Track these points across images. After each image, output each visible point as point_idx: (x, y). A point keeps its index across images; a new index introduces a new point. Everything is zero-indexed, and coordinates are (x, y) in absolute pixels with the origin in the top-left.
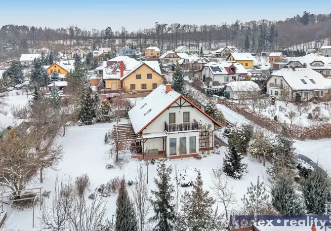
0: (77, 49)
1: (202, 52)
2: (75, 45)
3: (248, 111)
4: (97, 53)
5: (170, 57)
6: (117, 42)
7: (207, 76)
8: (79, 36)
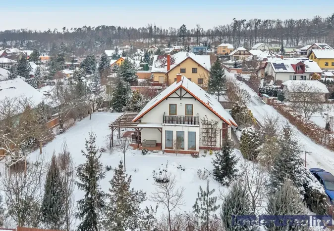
0: (153, 47)
1: (282, 50)
2: (152, 43)
3: (292, 114)
4: (169, 50)
5: (240, 54)
6: (192, 40)
7: (269, 74)
8: (158, 35)
